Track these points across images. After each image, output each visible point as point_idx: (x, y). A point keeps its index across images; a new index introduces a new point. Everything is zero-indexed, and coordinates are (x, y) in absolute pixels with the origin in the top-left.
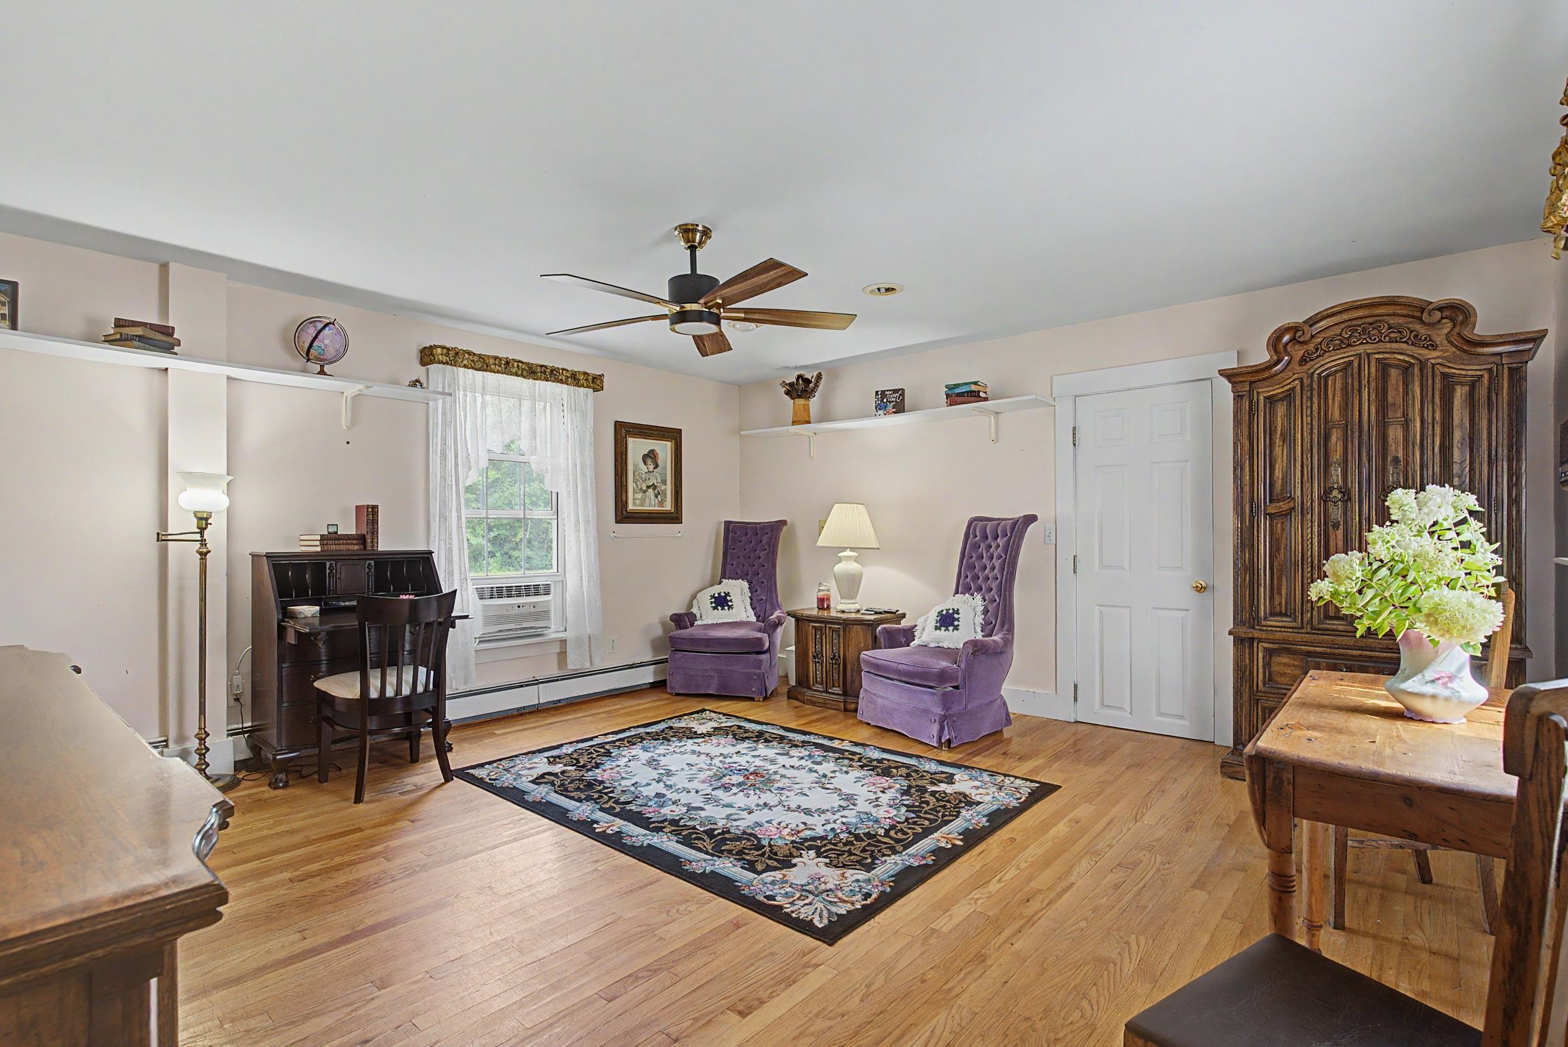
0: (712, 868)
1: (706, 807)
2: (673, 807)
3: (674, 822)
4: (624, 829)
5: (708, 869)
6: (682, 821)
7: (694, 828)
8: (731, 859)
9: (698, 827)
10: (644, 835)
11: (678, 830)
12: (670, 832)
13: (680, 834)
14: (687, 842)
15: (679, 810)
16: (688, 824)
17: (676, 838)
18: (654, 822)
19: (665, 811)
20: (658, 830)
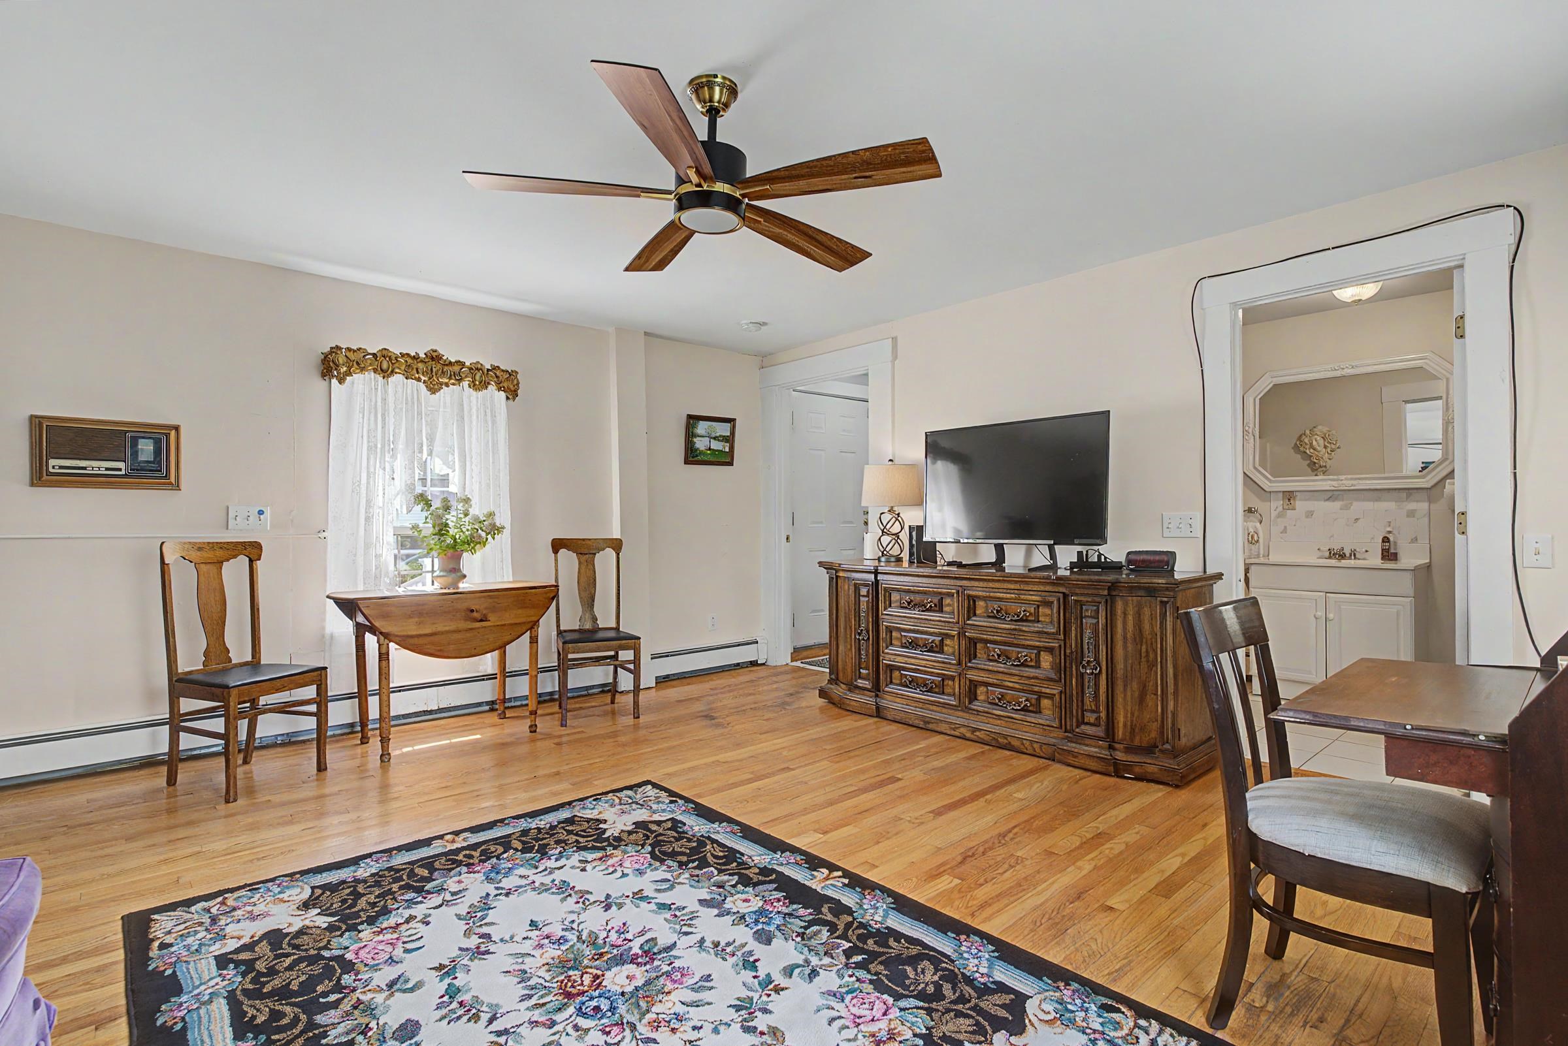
0: (713, 825)
1: (697, 907)
2: (743, 908)
3: (746, 881)
4: (808, 873)
5: (716, 825)
6: (734, 882)
7: (720, 871)
8: (691, 833)
9: (716, 872)
10: (782, 864)
11: (742, 869)
12: (750, 868)
13: (739, 864)
14: (732, 855)
15: (736, 903)
16: (727, 877)
17: (744, 859)
18: (770, 882)
19: (756, 904)
20: (765, 871)
